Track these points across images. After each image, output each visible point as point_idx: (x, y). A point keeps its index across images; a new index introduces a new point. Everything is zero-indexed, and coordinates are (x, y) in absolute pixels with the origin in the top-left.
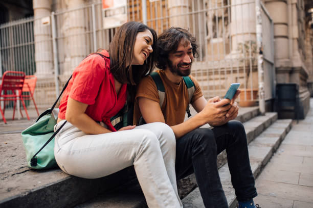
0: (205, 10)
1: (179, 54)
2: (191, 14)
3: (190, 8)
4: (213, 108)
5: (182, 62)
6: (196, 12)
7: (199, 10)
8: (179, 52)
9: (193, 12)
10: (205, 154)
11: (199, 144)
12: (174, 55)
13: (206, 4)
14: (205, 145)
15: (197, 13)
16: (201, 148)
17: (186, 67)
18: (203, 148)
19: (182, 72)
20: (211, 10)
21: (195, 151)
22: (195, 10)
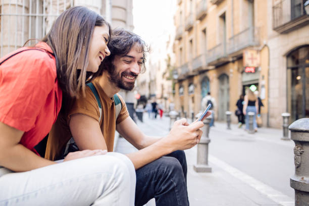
0: (44, 14)
1: (129, 59)
2: (28, 16)
3: (27, 9)
4: (187, 132)
5: (128, 71)
6: (34, 15)
7: (38, 14)
8: (130, 57)
9: (30, 14)
10: (176, 191)
11: (169, 179)
12: (122, 59)
13: (46, 9)
14: (177, 180)
15: (35, 17)
16: (172, 183)
17: (131, 78)
18: (175, 184)
19: (125, 84)
20: (52, 16)
21: (163, 188)
22: (32, 12)
